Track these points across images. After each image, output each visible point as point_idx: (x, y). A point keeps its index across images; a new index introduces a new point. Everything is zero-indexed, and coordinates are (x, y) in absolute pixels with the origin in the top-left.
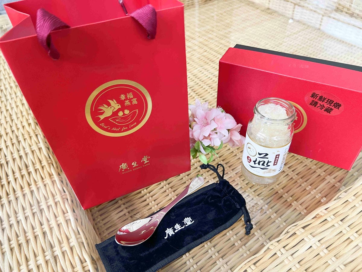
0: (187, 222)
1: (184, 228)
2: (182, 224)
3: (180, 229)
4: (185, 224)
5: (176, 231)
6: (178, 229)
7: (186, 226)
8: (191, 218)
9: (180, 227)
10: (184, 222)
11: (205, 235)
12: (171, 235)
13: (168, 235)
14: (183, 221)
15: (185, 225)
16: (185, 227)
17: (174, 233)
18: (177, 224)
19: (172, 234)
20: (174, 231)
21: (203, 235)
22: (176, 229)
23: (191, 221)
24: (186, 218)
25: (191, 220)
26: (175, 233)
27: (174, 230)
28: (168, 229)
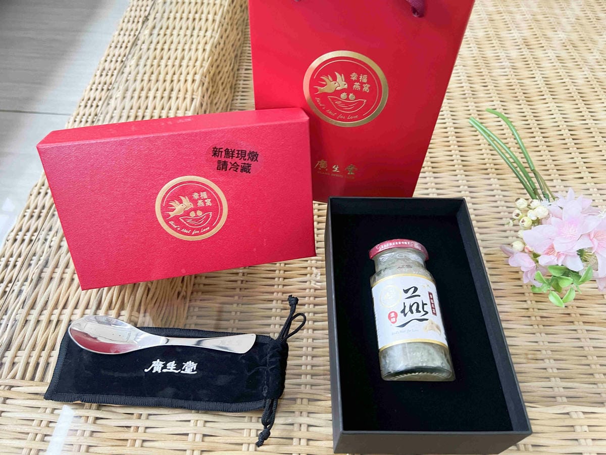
0: (186, 368)
1: (176, 373)
2: (179, 366)
3: (171, 370)
4: (183, 368)
5: (164, 370)
6: (169, 369)
7: (182, 372)
8: (197, 365)
9: (174, 369)
10: (184, 365)
11: (194, 400)
12: (154, 371)
13: (152, 369)
14: (184, 363)
15: (182, 370)
16: (179, 372)
17: (160, 372)
18: (174, 362)
19: (157, 370)
20: (163, 368)
21: (192, 397)
22: (168, 368)
23: (193, 369)
24: (190, 361)
25: (195, 369)
26: (162, 373)
27: (165, 367)
28: (158, 360)
